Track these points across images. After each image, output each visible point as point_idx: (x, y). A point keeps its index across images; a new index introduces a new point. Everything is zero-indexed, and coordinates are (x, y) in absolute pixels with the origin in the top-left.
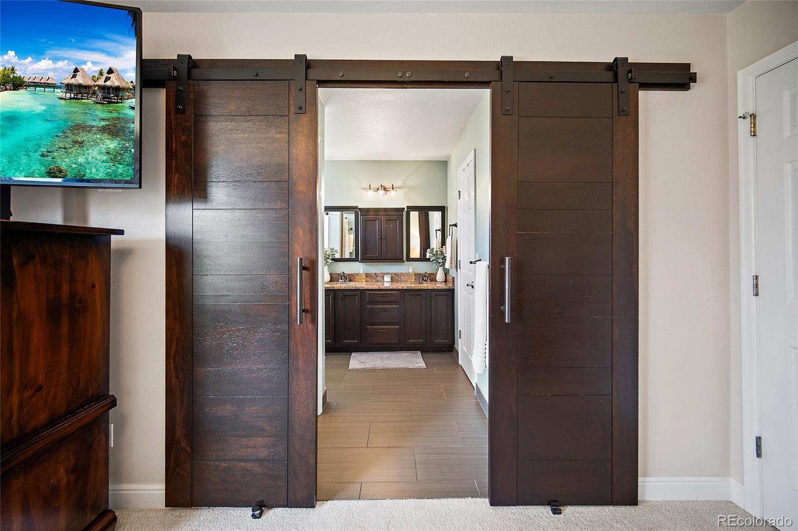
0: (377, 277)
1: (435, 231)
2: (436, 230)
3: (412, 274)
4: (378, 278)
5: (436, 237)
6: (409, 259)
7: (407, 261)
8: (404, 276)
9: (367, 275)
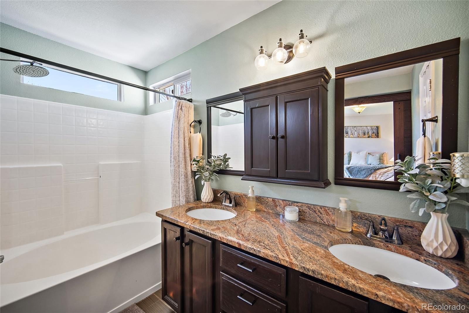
0: (276, 206)
1: (421, 124)
2: (423, 121)
3: (346, 213)
4: (278, 208)
5: (424, 134)
6: (340, 181)
7: (336, 183)
8: (328, 214)
9: (259, 199)
